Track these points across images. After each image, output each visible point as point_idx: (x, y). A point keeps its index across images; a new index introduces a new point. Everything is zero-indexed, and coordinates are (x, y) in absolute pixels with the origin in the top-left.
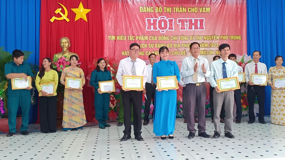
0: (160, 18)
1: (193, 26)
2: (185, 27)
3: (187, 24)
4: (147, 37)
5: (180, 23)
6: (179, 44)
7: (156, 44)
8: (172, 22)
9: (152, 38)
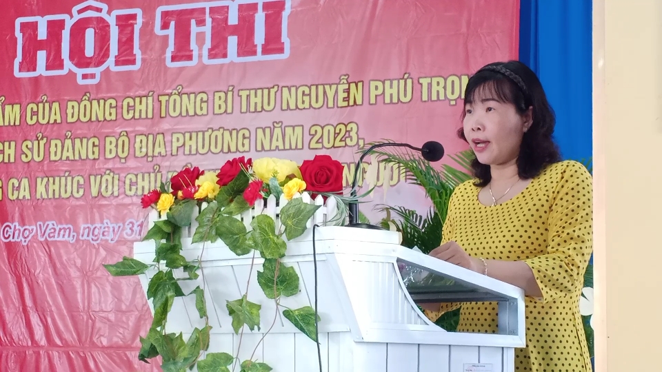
0: (80, 12)
1: (233, 41)
2: (193, 45)
3: (201, 29)
4: (17, 107)
5: (171, 31)
6: (160, 137)
7: (53, 143)
8: (132, 25)
9: (37, 113)
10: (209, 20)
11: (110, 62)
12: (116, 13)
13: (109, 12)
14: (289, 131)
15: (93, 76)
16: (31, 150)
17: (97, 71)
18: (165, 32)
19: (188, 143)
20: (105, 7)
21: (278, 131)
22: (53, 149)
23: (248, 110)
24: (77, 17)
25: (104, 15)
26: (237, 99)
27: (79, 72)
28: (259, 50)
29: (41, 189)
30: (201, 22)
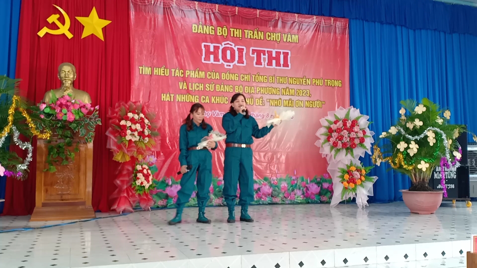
0: (225, 44)
1: (274, 62)
2: (262, 61)
3: (264, 56)
4: (203, 72)
5: (255, 56)
6: (253, 88)
7: (217, 85)
8: (242, 52)
9: (211, 75)
10: (267, 54)
11: (236, 62)
12: (237, 47)
13: (235, 46)
14: (291, 90)
15: (230, 66)
16: (209, 87)
17: (232, 64)
18: (253, 56)
19: (261, 90)
20: (233, 45)
21: (287, 90)
22: (217, 88)
23: (279, 83)
24: (224, 46)
25: (233, 47)
26: (276, 79)
27: (226, 64)
28: (282, 65)
29: (213, 100)
30: (264, 54)
